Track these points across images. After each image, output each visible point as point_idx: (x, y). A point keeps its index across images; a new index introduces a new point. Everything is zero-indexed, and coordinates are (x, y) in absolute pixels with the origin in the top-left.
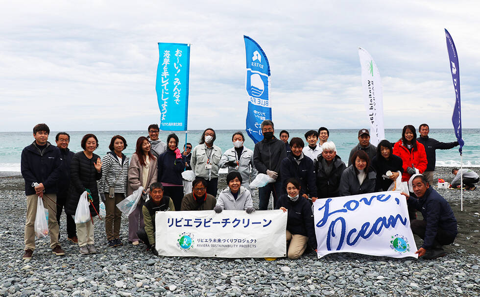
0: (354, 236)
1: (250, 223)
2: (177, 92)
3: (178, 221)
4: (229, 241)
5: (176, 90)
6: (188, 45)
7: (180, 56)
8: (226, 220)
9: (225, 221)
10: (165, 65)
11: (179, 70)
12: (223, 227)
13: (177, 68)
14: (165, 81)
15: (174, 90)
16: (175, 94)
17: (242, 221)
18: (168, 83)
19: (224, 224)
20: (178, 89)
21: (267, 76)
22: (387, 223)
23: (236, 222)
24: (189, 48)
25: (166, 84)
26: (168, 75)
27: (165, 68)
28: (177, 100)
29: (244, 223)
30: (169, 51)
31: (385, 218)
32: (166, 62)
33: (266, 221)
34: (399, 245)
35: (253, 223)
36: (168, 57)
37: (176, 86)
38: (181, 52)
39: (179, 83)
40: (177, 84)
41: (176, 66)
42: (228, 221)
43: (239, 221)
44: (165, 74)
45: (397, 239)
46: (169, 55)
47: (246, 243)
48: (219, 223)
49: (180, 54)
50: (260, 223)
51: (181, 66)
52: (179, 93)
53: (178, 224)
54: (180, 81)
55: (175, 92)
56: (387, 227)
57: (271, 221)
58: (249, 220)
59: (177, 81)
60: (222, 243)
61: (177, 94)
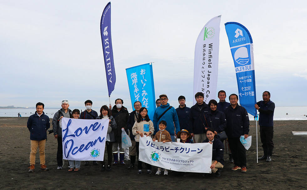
0: (76, 150)
1: (190, 151)
2: (146, 101)
5: (144, 100)
6: (150, 64)
7: (144, 74)
9: (176, 149)
10: (134, 84)
11: (145, 84)
12: (176, 152)
14: (137, 96)
16: (144, 103)
17: (185, 149)
18: (139, 96)
20: (146, 99)
21: (249, 44)
23: (182, 150)
24: (151, 66)
25: (138, 97)
26: (138, 90)
27: (135, 86)
29: (186, 150)
30: (135, 73)
32: (135, 81)
33: (199, 150)
35: (191, 151)
36: (136, 77)
37: (144, 97)
38: (145, 70)
39: (146, 94)
40: (144, 94)
41: (142, 82)
43: (184, 149)
44: (136, 90)
46: (136, 75)
47: (187, 163)
48: (173, 150)
49: (144, 72)
50: (196, 151)
51: (146, 81)
52: (147, 102)
54: (147, 92)
55: (144, 101)
57: (202, 150)
58: (189, 149)
59: (144, 93)
61: (146, 103)
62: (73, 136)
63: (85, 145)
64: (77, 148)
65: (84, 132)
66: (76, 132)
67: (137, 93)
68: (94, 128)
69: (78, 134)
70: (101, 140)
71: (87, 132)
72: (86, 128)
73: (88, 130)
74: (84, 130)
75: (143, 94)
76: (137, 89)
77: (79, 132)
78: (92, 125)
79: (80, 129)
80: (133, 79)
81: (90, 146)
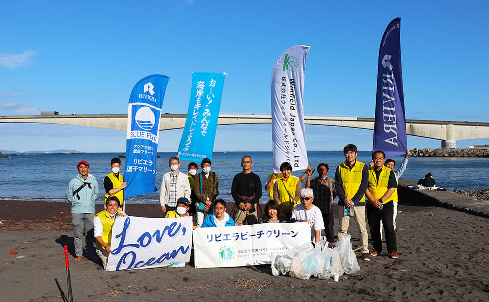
1: (281, 234)
2: (205, 123)
3: (217, 236)
4: (265, 249)
5: (204, 122)
7: (214, 86)
8: (260, 232)
10: (198, 96)
11: (211, 101)
12: (259, 238)
13: (209, 99)
14: (196, 113)
15: (202, 122)
16: (202, 125)
18: (198, 115)
19: (259, 236)
20: (206, 121)
23: (269, 233)
25: (196, 116)
27: (198, 100)
28: (204, 132)
29: (275, 234)
30: (204, 82)
32: (200, 93)
33: (293, 232)
35: (283, 234)
36: (202, 88)
37: (205, 117)
38: (215, 82)
39: (209, 115)
40: (207, 115)
41: (209, 97)
42: (262, 233)
43: (272, 232)
44: (198, 106)
46: (204, 86)
47: (278, 252)
48: (255, 235)
49: (213, 84)
50: (289, 234)
51: (214, 96)
52: (207, 125)
53: (218, 239)
54: (211, 112)
57: (298, 232)
58: (279, 231)
60: (259, 252)
61: (204, 126)
62: (137, 246)
63: (157, 259)
65: (154, 239)
66: (141, 239)
67: (198, 109)
68: (170, 231)
69: (145, 243)
70: (185, 250)
71: (159, 240)
72: (158, 232)
73: (161, 235)
74: (153, 236)
75: (206, 113)
76: (200, 104)
77: (146, 239)
78: (167, 228)
79: (147, 234)
80: (198, 89)
81: (165, 259)
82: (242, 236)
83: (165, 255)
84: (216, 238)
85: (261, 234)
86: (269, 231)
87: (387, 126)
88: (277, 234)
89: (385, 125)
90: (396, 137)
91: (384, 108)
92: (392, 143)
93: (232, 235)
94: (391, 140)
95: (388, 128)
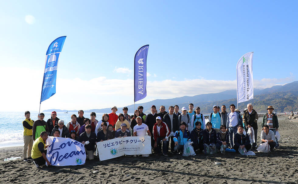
0: (62, 157)
1: (137, 141)
4: (129, 148)
8: (127, 140)
17: (134, 141)
22: (76, 153)
23: (132, 141)
31: (75, 151)
34: (79, 161)
45: (78, 159)
47: (136, 149)
50: (141, 141)
56: (75, 155)
60: (127, 149)
62: (59, 149)
63: (69, 154)
64: (62, 156)
65: (67, 145)
66: (61, 146)
69: (63, 147)
70: (83, 153)
71: (69, 145)
72: (68, 143)
77: (64, 145)
79: (64, 144)
81: (73, 154)
82: (120, 142)
83: (73, 152)
84: (108, 145)
85: (127, 142)
86: (131, 140)
87: (140, 86)
88: (135, 142)
89: (139, 86)
90: (143, 90)
91: (139, 79)
92: (141, 93)
93: (115, 143)
94: (140, 92)
95: (140, 87)
